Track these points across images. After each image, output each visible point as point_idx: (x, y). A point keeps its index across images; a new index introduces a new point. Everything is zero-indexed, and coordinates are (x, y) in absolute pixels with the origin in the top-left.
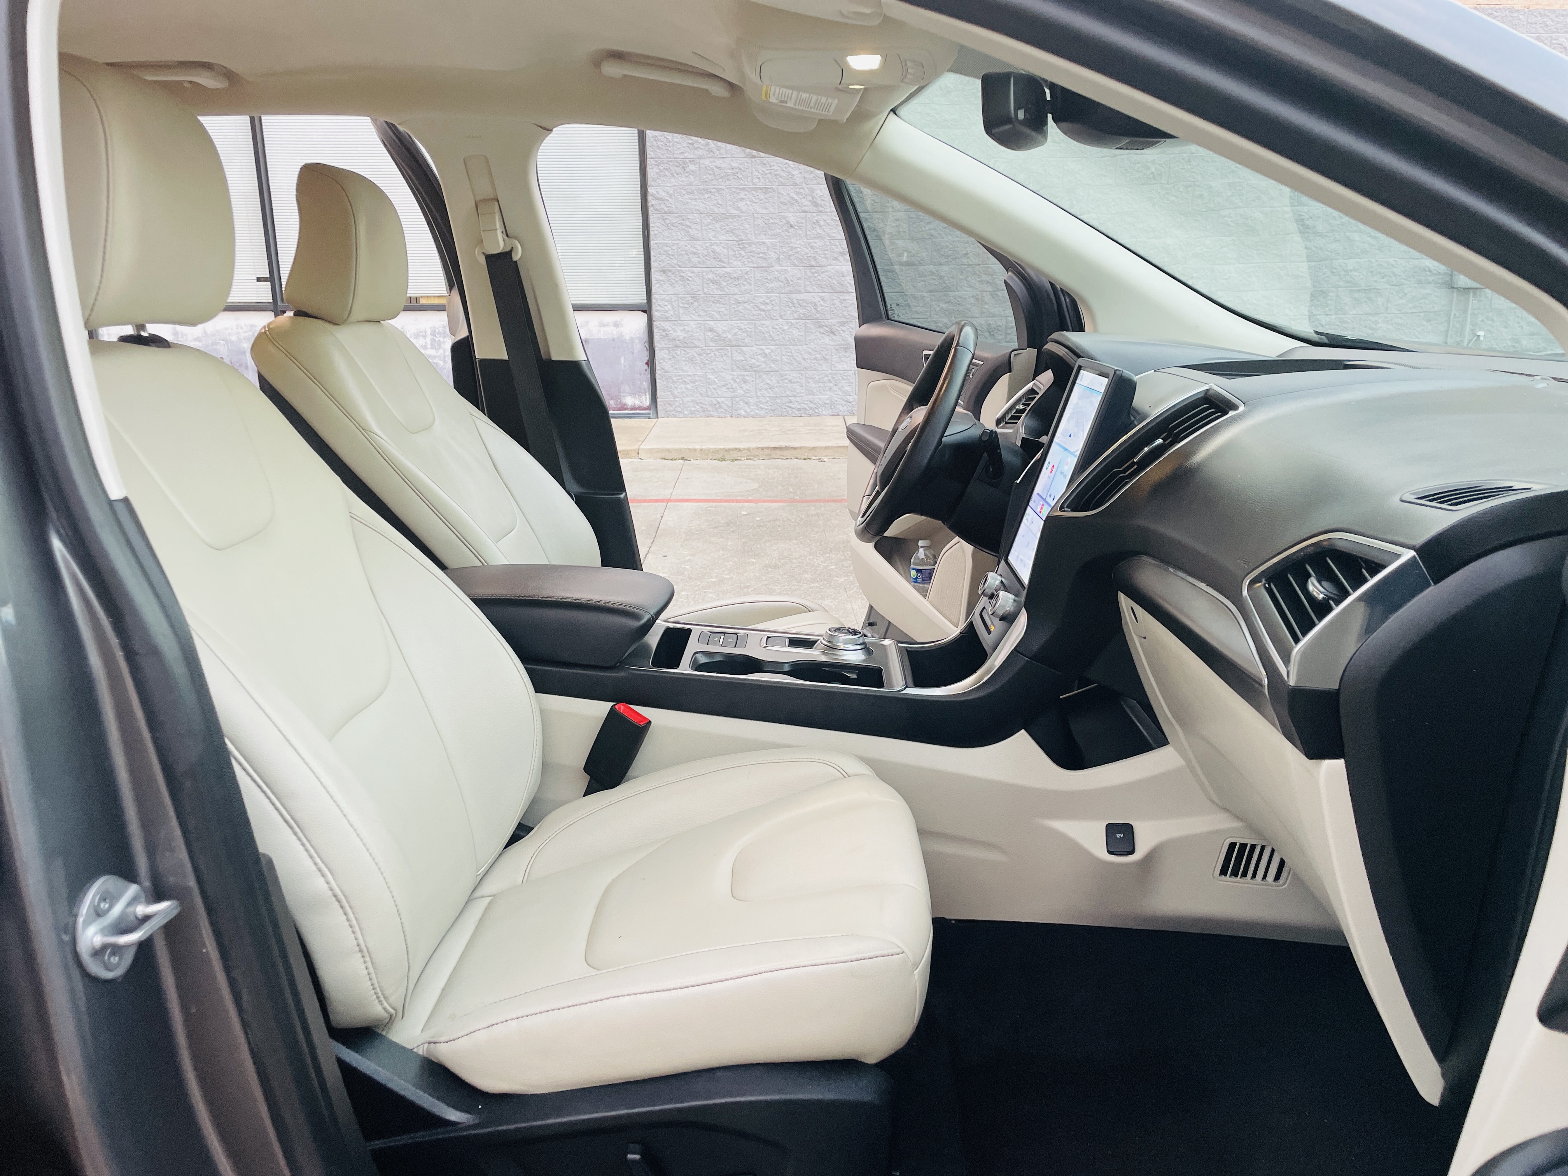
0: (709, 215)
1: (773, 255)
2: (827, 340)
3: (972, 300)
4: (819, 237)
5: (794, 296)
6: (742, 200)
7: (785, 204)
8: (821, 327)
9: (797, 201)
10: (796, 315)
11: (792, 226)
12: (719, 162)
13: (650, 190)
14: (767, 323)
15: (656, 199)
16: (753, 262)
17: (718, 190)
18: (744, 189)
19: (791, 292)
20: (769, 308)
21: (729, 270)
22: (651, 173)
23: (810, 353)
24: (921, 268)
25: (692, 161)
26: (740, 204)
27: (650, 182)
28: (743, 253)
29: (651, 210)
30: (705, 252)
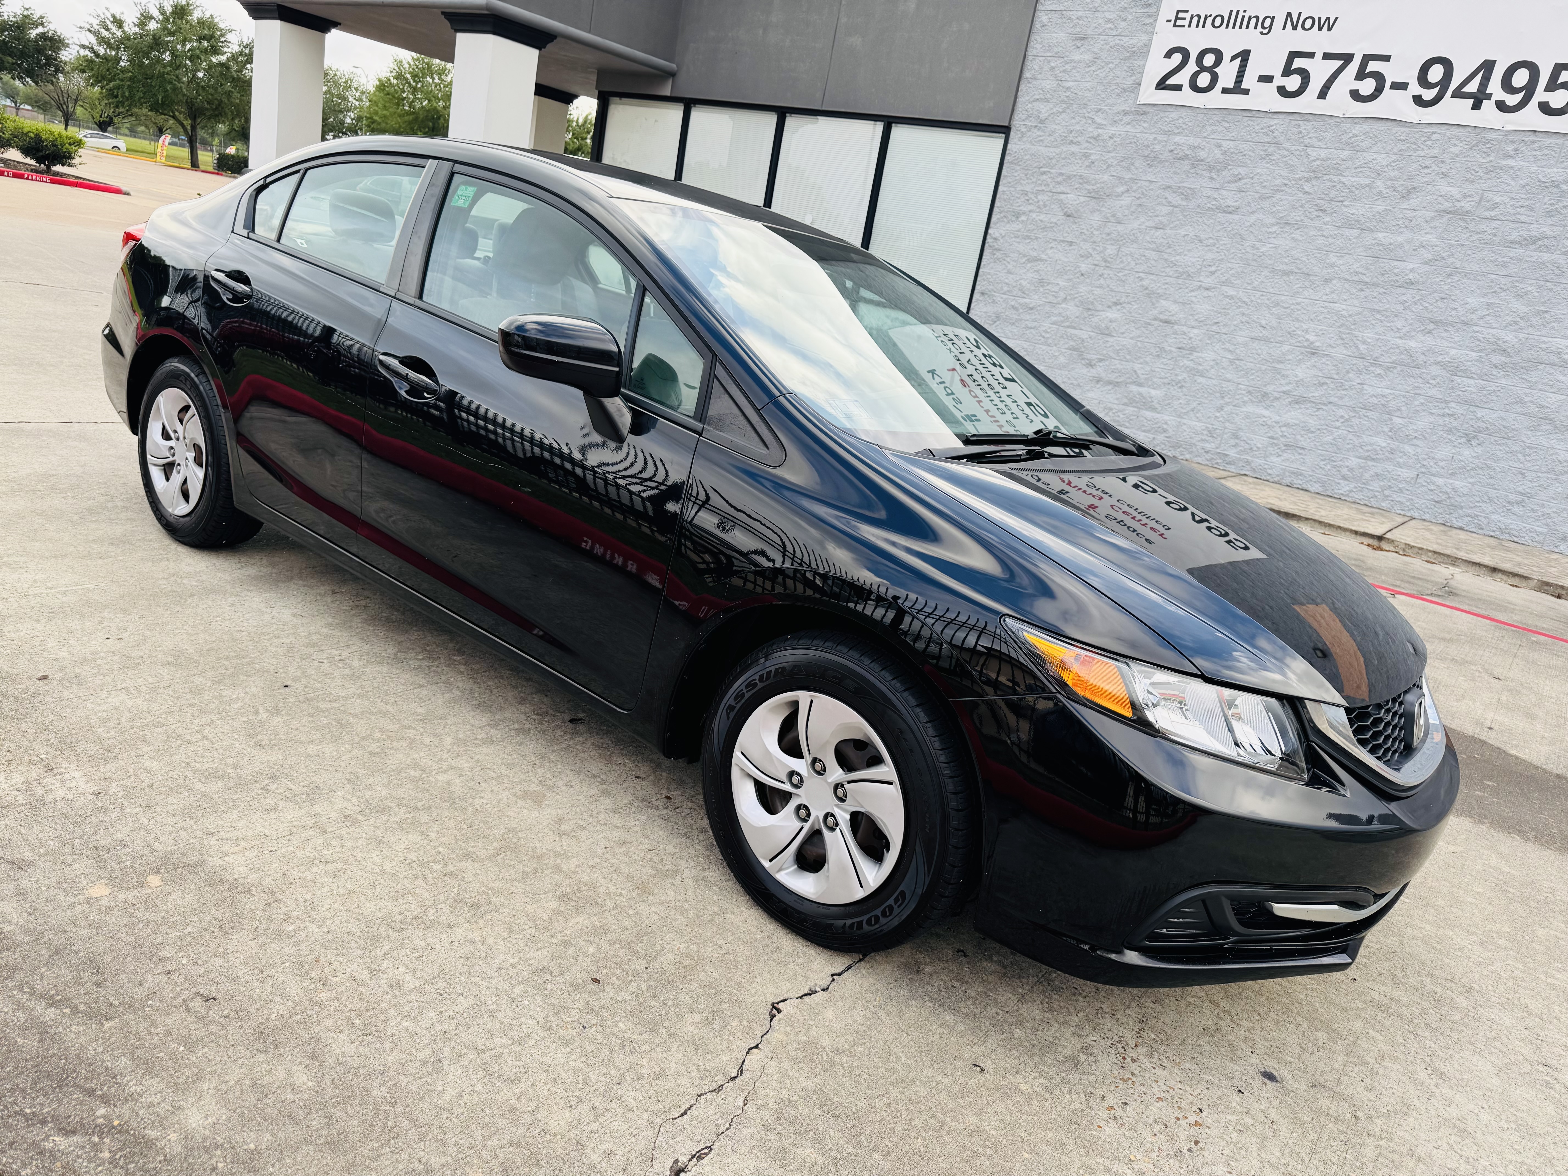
0: (1025, 256)
1: (1062, 295)
2: (1085, 371)
3: (1212, 363)
4: (1101, 287)
5: (1069, 330)
6: (1052, 248)
7: (1082, 256)
8: (1084, 359)
9: (1091, 255)
10: (1067, 346)
11: (1082, 275)
12: (1042, 217)
13: (990, 231)
14: (1044, 347)
15: (992, 237)
16: (1046, 298)
17: (1037, 238)
18: (1055, 240)
19: (1068, 327)
20: (1047, 335)
21: (1027, 300)
22: (994, 218)
23: (1069, 378)
24: (1176, 327)
25: (1024, 213)
26: (1049, 252)
27: (992, 225)
28: (1041, 289)
29: (987, 245)
30: (1014, 284)
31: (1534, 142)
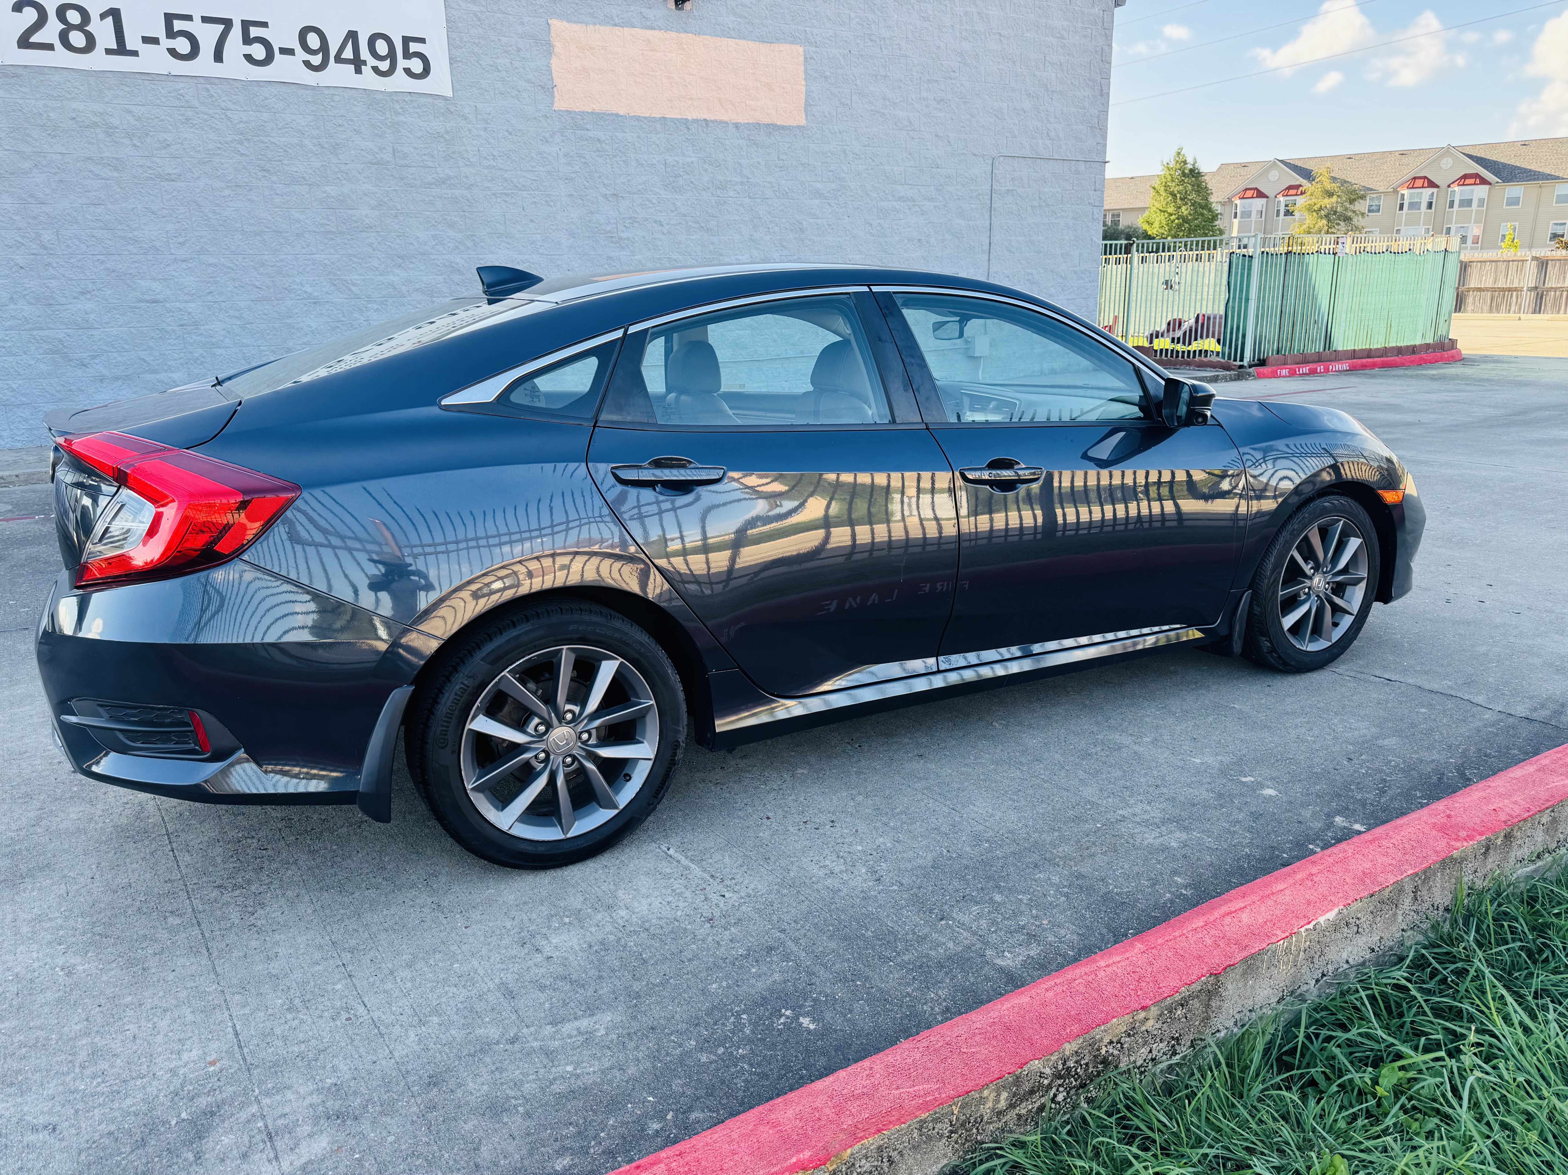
31: (412, 101)
